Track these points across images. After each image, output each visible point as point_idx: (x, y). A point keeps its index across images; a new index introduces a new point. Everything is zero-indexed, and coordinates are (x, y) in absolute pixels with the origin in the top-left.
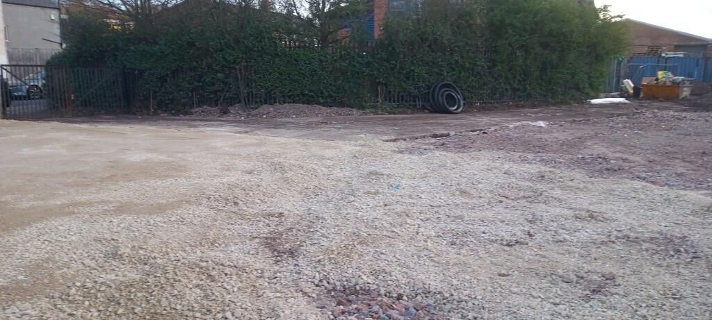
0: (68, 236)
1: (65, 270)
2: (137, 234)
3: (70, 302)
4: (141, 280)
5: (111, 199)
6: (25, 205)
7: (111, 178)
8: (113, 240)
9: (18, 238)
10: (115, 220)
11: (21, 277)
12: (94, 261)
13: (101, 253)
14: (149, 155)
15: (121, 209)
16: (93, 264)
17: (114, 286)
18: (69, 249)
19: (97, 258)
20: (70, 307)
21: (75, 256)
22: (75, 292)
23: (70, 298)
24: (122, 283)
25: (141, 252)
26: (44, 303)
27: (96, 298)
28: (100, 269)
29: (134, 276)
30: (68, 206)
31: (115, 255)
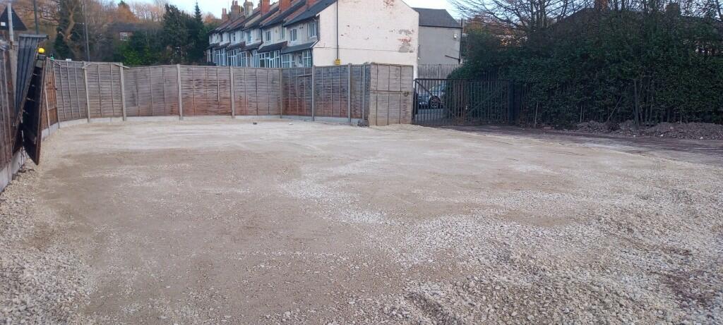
0: (466, 233)
1: (465, 263)
2: (526, 243)
3: (470, 293)
4: (532, 289)
5: (501, 205)
6: (431, 199)
7: (500, 185)
8: (505, 244)
9: (427, 226)
10: (506, 226)
11: (431, 261)
12: (488, 260)
13: (494, 253)
14: (535, 167)
15: (511, 216)
16: (487, 262)
17: (507, 289)
18: (467, 245)
19: (491, 258)
20: (470, 298)
21: (472, 252)
22: (474, 285)
23: (470, 289)
24: (514, 287)
25: (531, 261)
26: (449, 288)
27: (492, 295)
28: (494, 269)
29: (524, 282)
30: (466, 205)
31: (507, 259)
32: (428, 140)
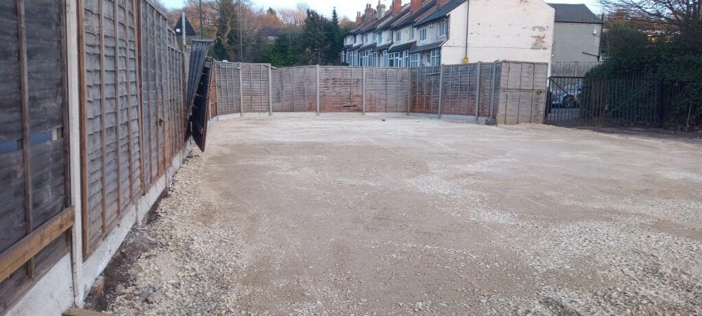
0: (607, 240)
1: (606, 272)
2: (677, 257)
3: (612, 304)
4: (686, 307)
5: (648, 214)
6: (568, 203)
7: (646, 192)
8: (652, 255)
9: (563, 231)
10: (653, 236)
11: (567, 267)
12: (633, 272)
13: (640, 265)
14: (688, 175)
15: (659, 226)
16: (632, 274)
17: (656, 304)
18: (608, 254)
19: (636, 270)
20: (613, 309)
21: (614, 262)
22: (617, 296)
23: (612, 300)
24: (664, 303)
25: (684, 276)
26: (588, 296)
27: (638, 309)
28: (639, 282)
29: (675, 299)
30: (606, 211)
31: (655, 272)
32: (562, 140)
